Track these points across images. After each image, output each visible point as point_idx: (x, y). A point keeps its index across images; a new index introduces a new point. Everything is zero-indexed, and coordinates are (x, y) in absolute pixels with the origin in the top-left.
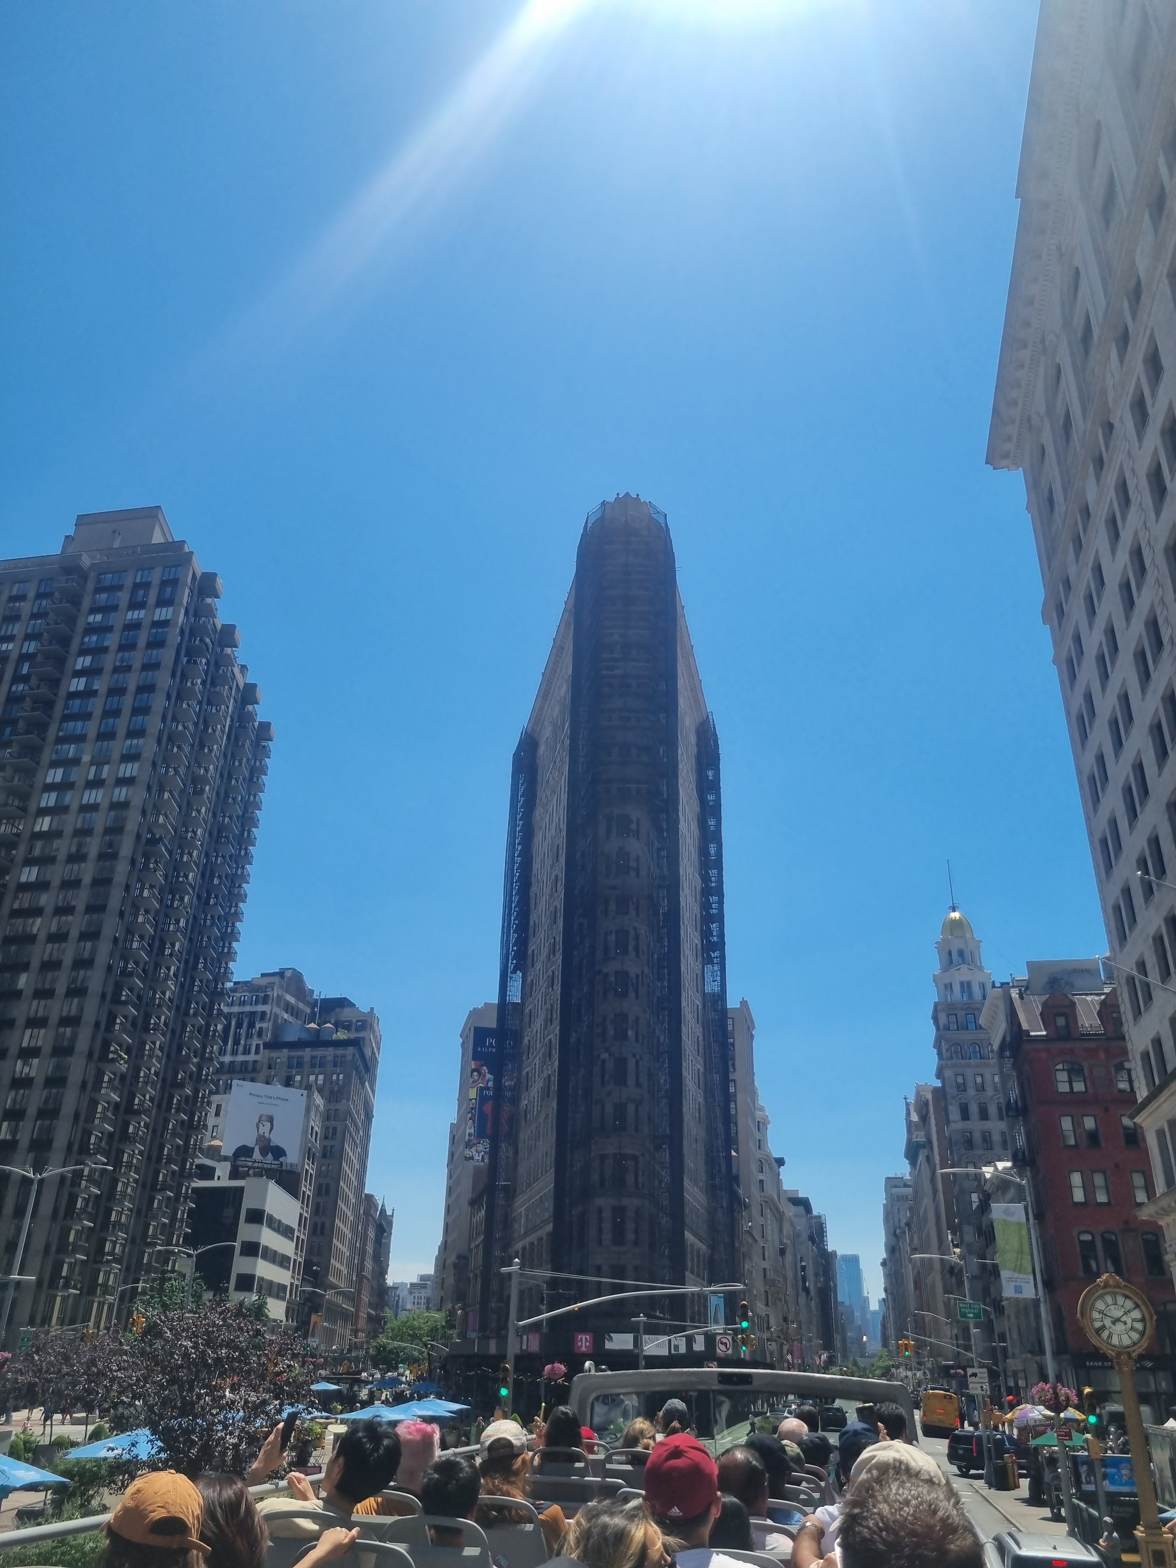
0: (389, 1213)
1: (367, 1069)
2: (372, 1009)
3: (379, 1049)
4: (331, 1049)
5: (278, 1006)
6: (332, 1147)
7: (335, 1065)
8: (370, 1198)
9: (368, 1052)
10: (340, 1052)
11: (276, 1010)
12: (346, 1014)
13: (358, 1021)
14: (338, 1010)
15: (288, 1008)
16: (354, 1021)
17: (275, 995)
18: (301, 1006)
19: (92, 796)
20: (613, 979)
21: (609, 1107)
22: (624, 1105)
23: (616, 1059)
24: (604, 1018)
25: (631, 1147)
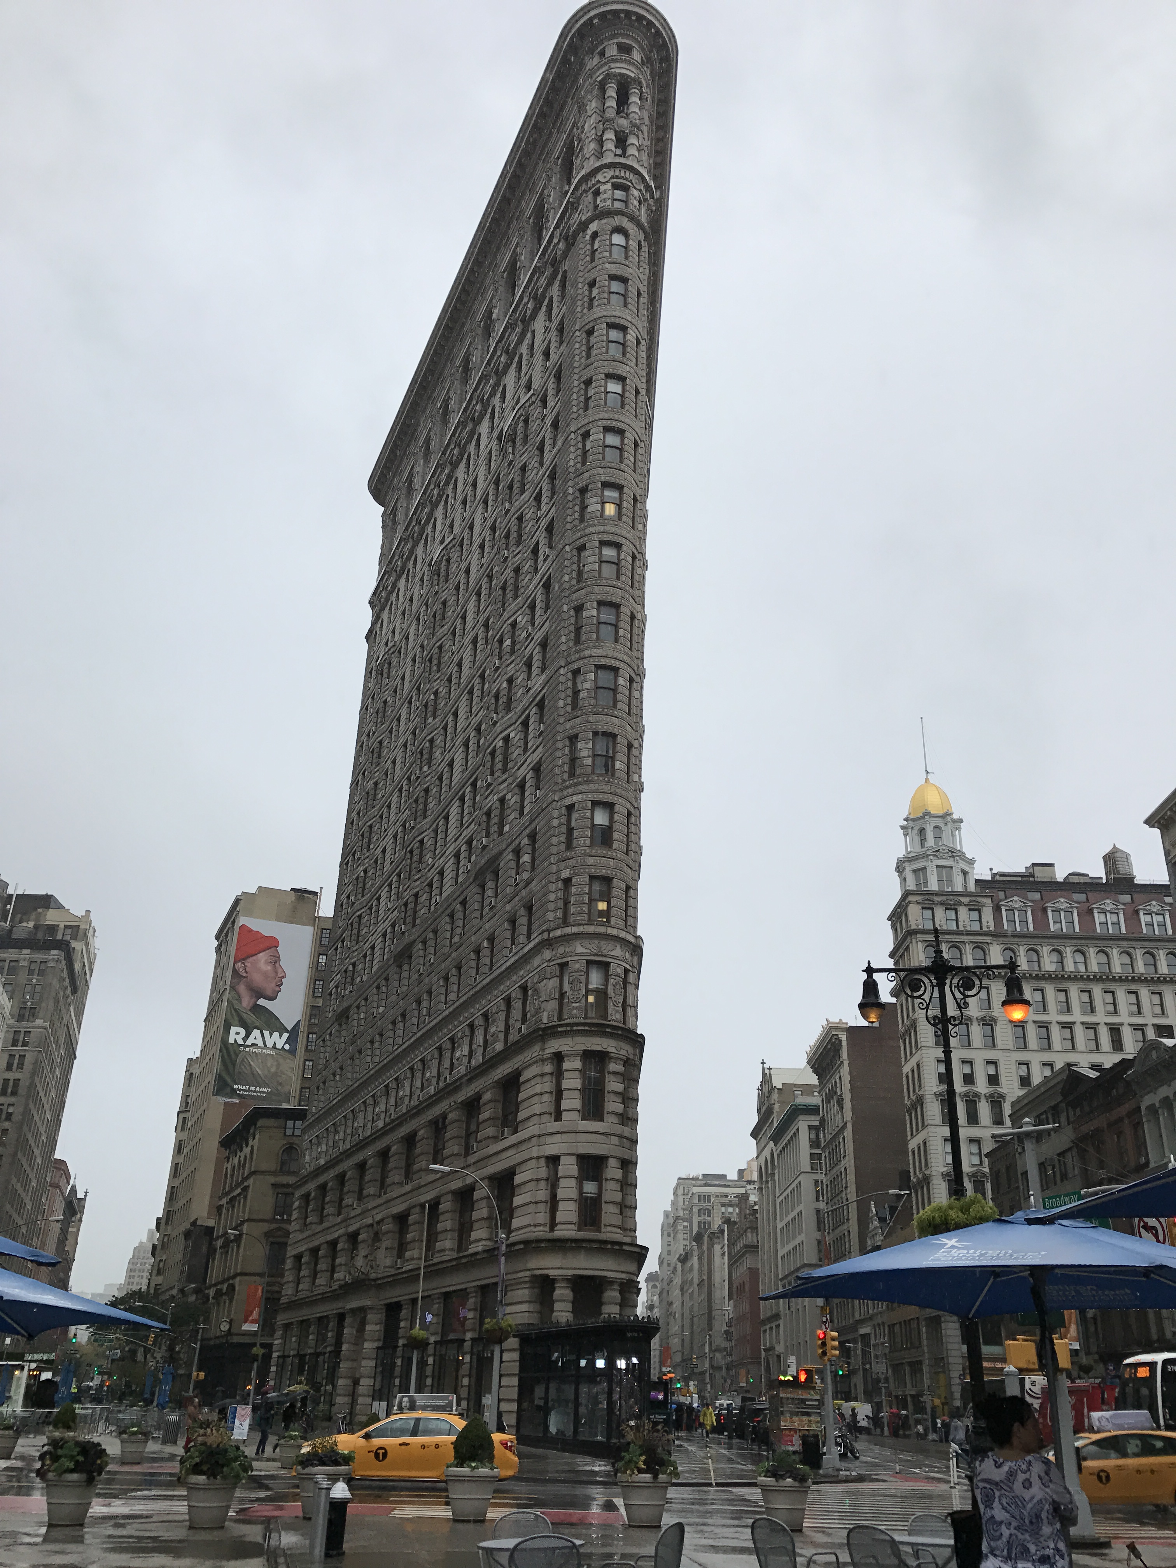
0: (80, 1195)
1: (75, 991)
2: (88, 912)
3: (91, 970)
4: (28, 951)
6: (17, 1081)
7: (31, 972)
8: (61, 1165)
9: (77, 966)
10: (39, 956)
12: (51, 917)
13: (66, 927)
14: (40, 910)
16: (62, 926)
20: (592, 676)
21: (581, 881)
22: (607, 880)
23: (595, 804)
24: (573, 739)
25: (618, 952)
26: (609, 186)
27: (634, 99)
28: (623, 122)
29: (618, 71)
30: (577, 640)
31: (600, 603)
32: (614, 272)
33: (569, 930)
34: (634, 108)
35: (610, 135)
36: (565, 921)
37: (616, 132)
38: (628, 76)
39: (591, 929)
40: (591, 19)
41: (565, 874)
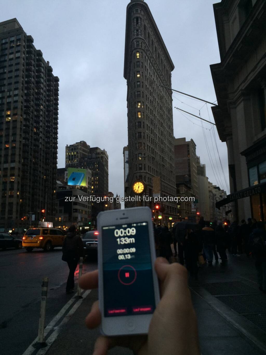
2: (104, 149)
5: (81, 150)
8: (110, 193)
11: (80, 151)
12: (98, 151)
13: (101, 152)
14: (96, 150)
15: (84, 151)
17: (79, 147)
18: (87, 150)
19: (9, 100)
20: (137, 134)
21: (138, 165)
22: (141, 164)
23: (139, 154)
24: (136, 144)
25: (143, 174)
26: (135, 43)
27: (139, 21)
28: (138, 27)
29: (135, 16)
30: (136, 129)
31: (138, 122)
32: (137, 61)
33: (137, 172)
34: (139, 23)
35: (135, 31)
36: (136, 170)
37: (136, 30)
38: (137, 17)
39: (139, 171)
40: (130, 6)
41: (136, 164)
